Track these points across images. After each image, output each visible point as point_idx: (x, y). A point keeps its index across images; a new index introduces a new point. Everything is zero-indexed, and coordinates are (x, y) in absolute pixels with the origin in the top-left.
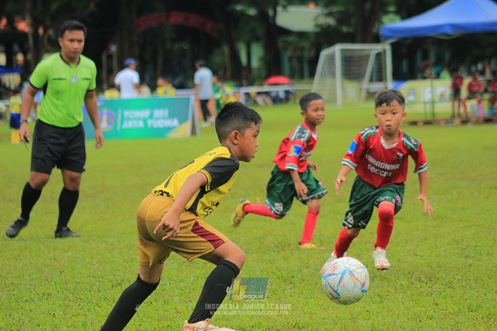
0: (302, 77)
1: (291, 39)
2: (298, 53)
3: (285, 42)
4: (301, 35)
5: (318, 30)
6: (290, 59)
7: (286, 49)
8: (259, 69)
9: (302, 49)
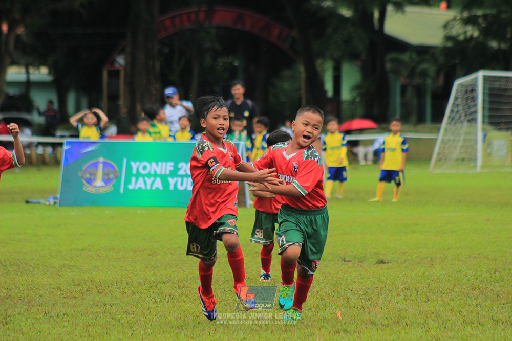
0: (421, 120)
1: (405, 57)
2: (417, 81)
3: (394, 60)
4: (423, 51)
5: (450, 44)
6: (404, 89)
7: (396, 72)
8: (353, 102)
9: (424, 74)
